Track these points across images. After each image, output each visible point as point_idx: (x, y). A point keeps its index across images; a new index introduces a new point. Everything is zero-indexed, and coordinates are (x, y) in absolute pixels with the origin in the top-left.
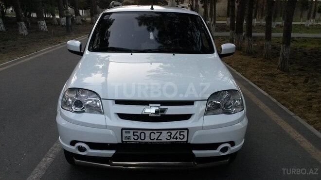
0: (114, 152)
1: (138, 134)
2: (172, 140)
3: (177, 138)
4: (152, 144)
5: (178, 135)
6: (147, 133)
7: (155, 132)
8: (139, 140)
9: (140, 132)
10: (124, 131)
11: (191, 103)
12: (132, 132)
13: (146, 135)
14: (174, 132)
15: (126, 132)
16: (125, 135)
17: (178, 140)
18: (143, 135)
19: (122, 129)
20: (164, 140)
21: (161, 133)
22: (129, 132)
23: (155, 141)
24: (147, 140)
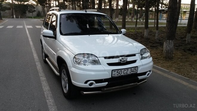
0: (107, 83)
1: (119, 72)
2: (132, 73)
3: (133, 72)
4: (124, 76)
5: (134, 70)
6: (123, 70)
7: (126, 69)
8: (119, 75)
9: (120, 70)
10: (113, 71)
11: (134, 55)
12: (116, 71)
13: (122, 72)
14: (133, 69)
15: (114, 72)
16: (113, 73)
17: (134, 72)
18: (121, 72)
19: (112, 70)
20: (129, 73)
21: (128, 70)
22: (115, 72)
23: (125, 74)
24: (123, 74)
